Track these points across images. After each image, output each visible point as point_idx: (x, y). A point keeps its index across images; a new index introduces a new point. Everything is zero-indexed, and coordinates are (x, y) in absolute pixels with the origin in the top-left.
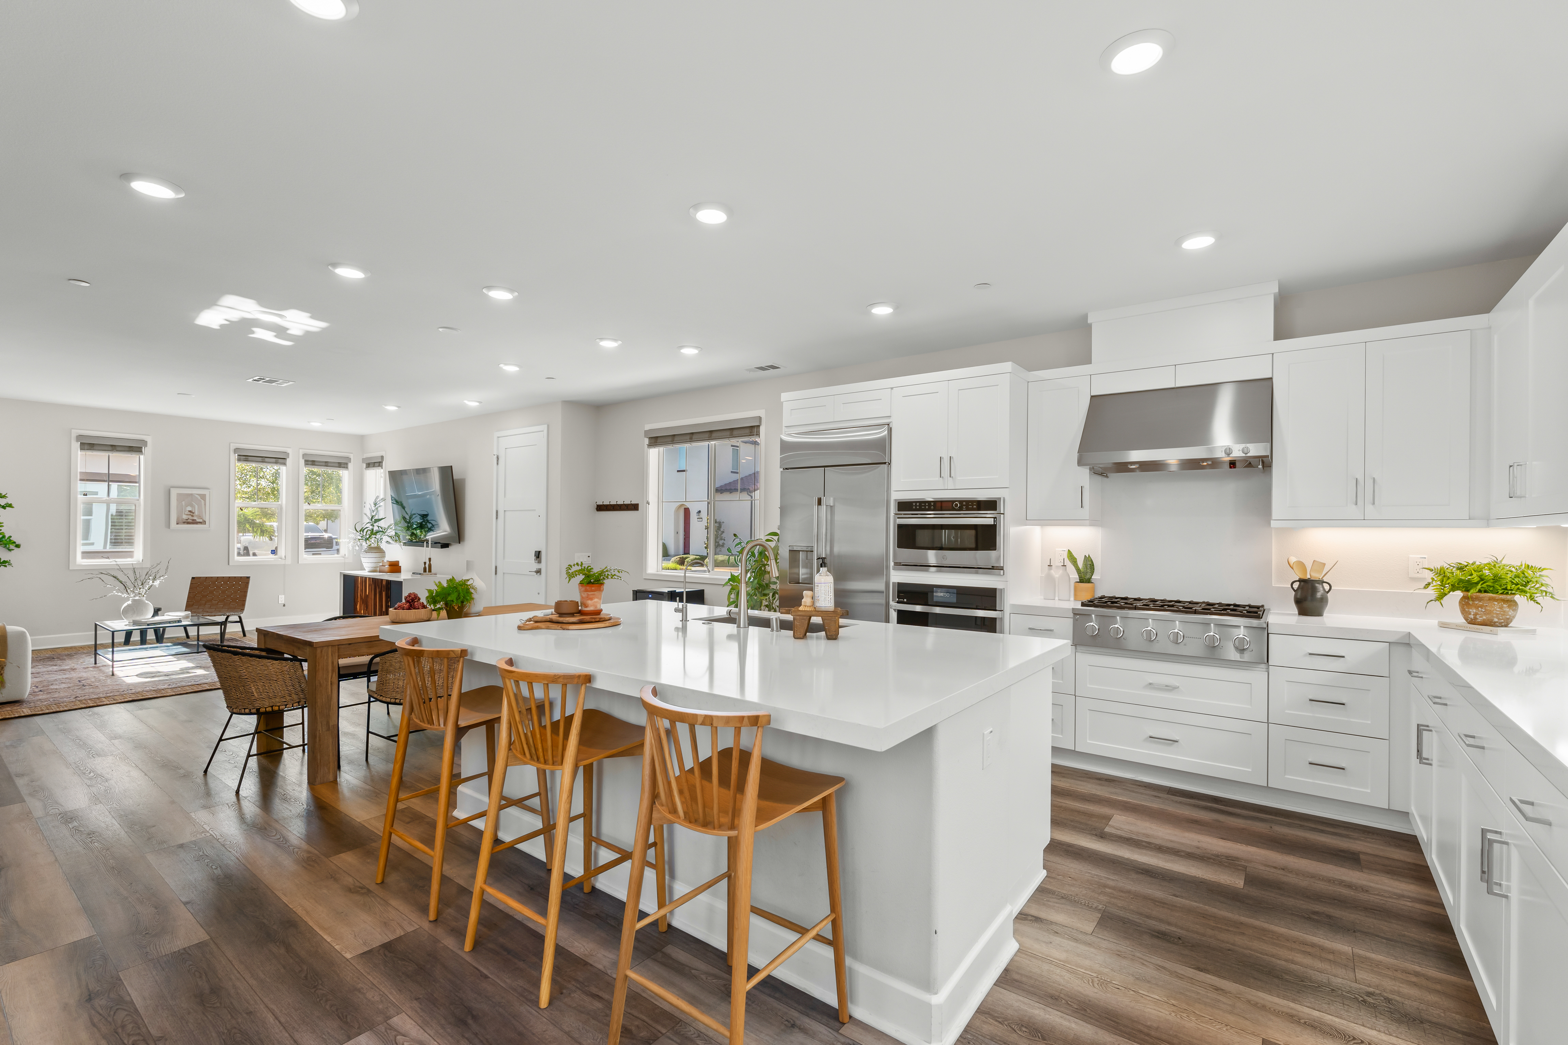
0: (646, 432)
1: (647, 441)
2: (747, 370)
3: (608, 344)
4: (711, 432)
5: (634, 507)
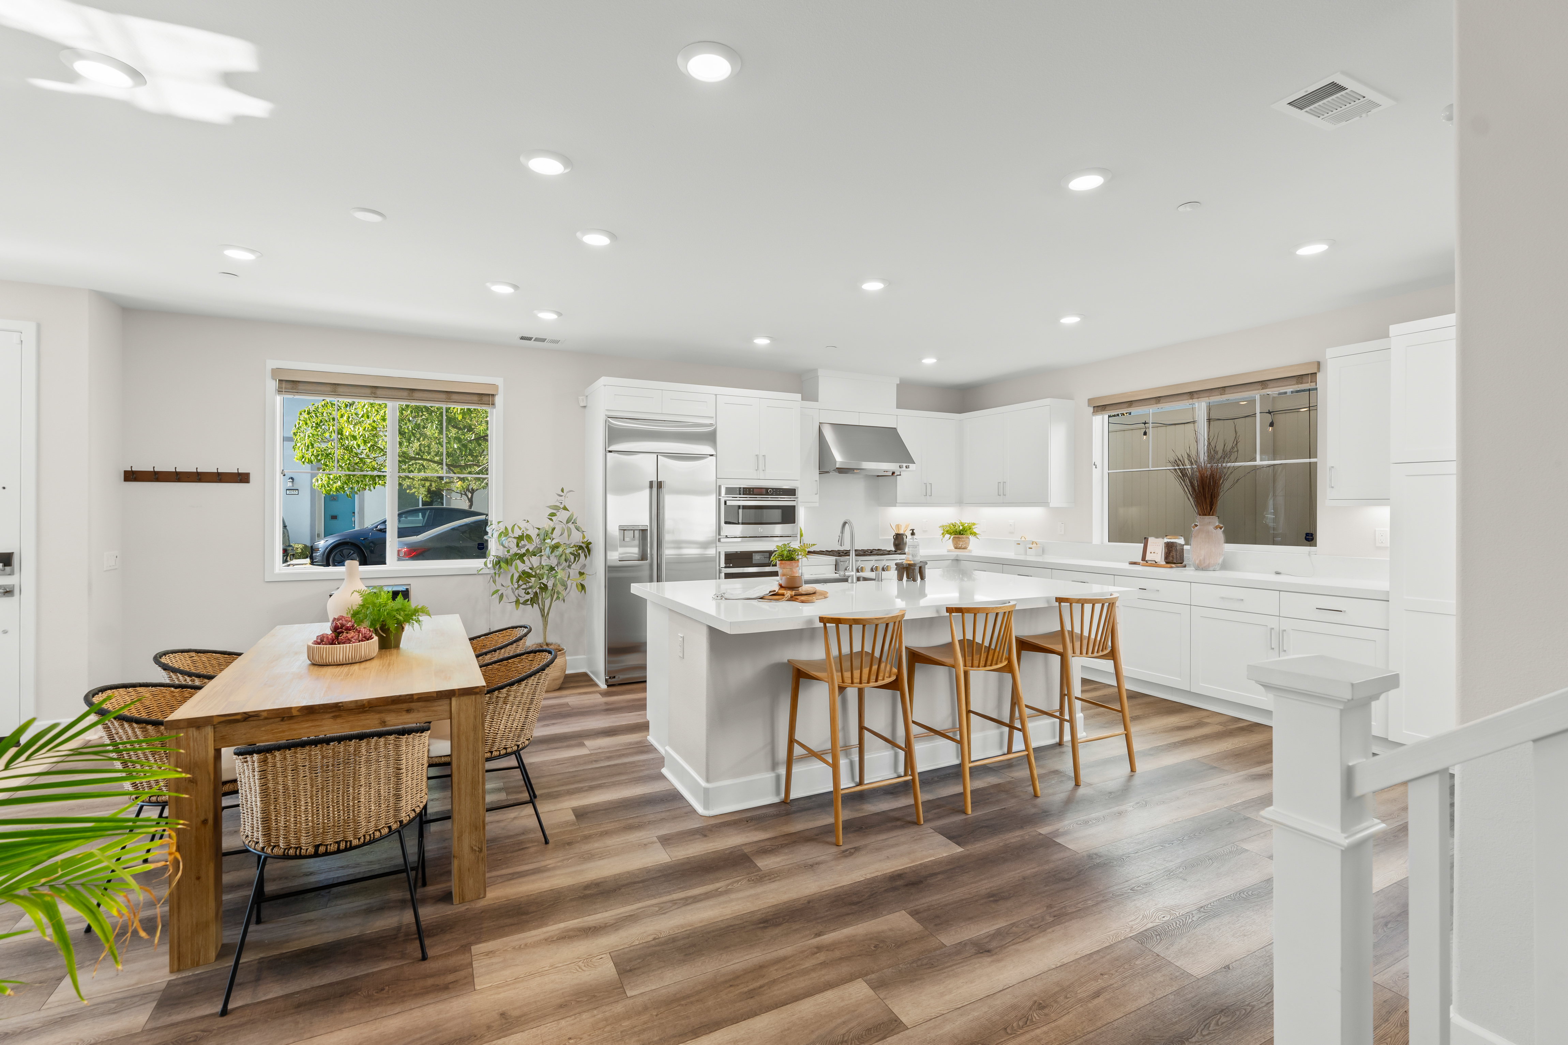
0: (275, 372)
1: (272, 385)
4: (413, 390)
5: (243, 478)
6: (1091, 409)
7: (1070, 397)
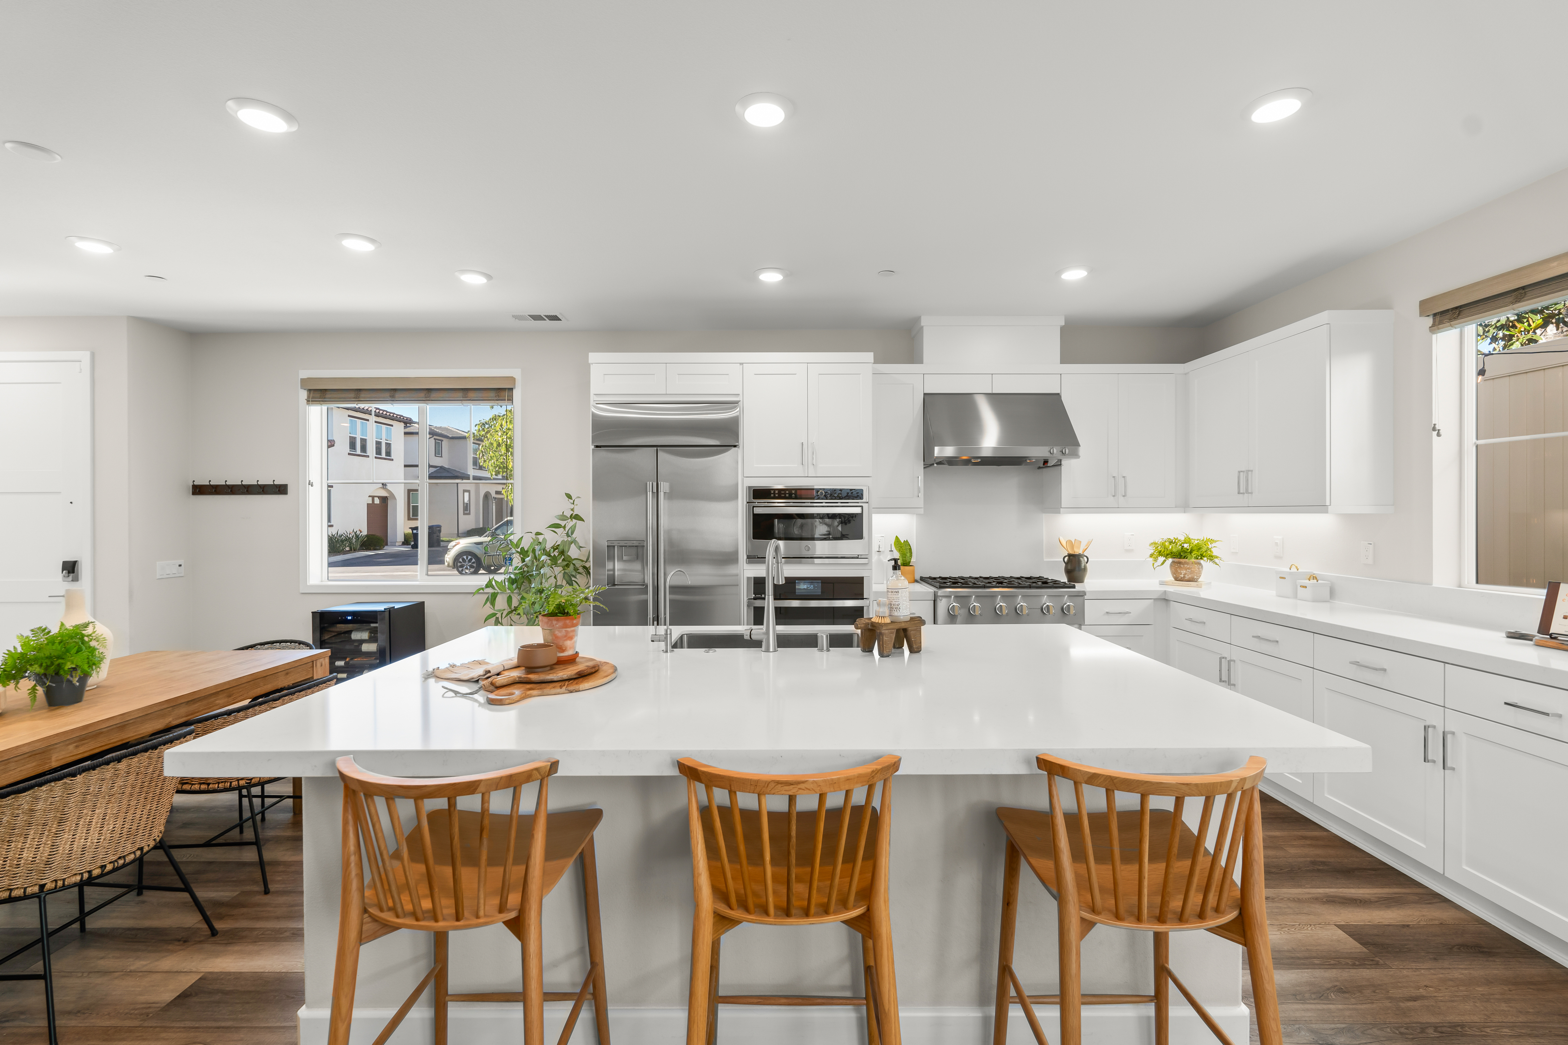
0: (304, 382)
1: (304, 394)
2: (513, 316)
3: (358, 246)
4: (429, 390)
5: (281, 489)
6: (1429, 321)
7: (1384, 304)
